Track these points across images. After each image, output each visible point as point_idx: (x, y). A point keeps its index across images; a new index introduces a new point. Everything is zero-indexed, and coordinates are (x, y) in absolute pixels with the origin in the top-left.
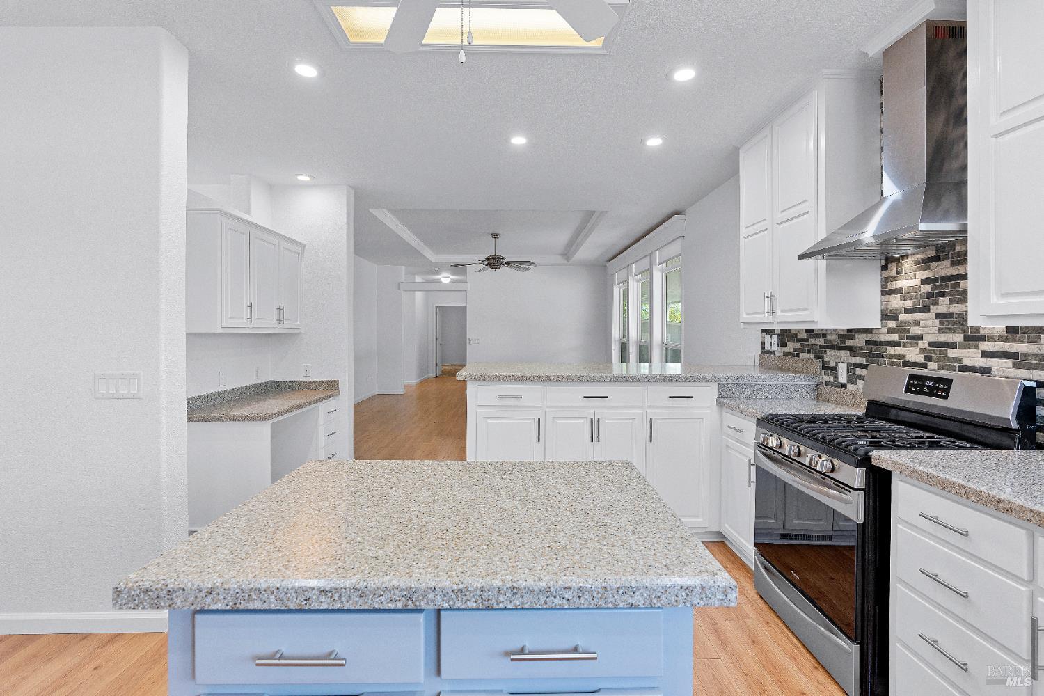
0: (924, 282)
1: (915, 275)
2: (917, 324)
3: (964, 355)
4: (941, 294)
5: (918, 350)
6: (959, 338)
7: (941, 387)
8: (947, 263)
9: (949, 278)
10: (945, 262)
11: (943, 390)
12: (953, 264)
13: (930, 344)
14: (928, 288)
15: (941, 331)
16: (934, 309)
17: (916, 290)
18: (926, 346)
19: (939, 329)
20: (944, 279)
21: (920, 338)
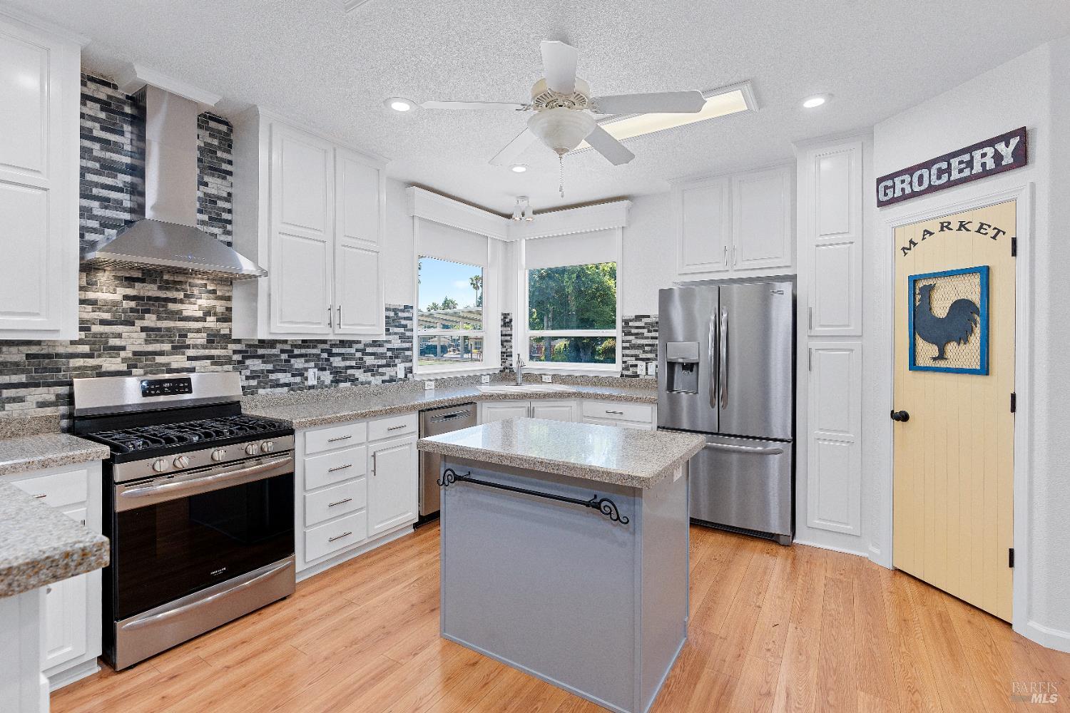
0: (126, 297)
1: (115, 290)
2: (119, 336)
3: (172, 360)
4: (148, 311)
5: (119, 360)
6: (167, 347)
7: (183, 386)
8: (155, 287)
9: (157, 299)
10: (152, 286)
11: (184, 387)
12: (160, 288)
13: (135, 353)
14: (133, 304)
15: (147, 342)
16: (139, 323)
17: (115, 304)
18: (130, 355)
19: (146, 340)
20: (149, 298)
21: (123, 348)
